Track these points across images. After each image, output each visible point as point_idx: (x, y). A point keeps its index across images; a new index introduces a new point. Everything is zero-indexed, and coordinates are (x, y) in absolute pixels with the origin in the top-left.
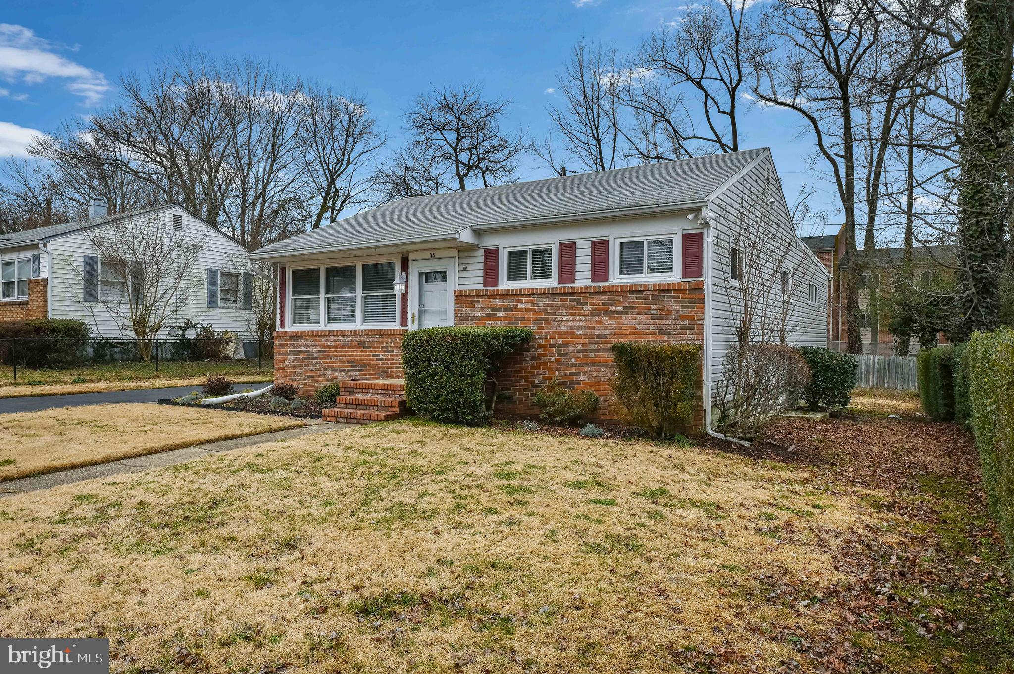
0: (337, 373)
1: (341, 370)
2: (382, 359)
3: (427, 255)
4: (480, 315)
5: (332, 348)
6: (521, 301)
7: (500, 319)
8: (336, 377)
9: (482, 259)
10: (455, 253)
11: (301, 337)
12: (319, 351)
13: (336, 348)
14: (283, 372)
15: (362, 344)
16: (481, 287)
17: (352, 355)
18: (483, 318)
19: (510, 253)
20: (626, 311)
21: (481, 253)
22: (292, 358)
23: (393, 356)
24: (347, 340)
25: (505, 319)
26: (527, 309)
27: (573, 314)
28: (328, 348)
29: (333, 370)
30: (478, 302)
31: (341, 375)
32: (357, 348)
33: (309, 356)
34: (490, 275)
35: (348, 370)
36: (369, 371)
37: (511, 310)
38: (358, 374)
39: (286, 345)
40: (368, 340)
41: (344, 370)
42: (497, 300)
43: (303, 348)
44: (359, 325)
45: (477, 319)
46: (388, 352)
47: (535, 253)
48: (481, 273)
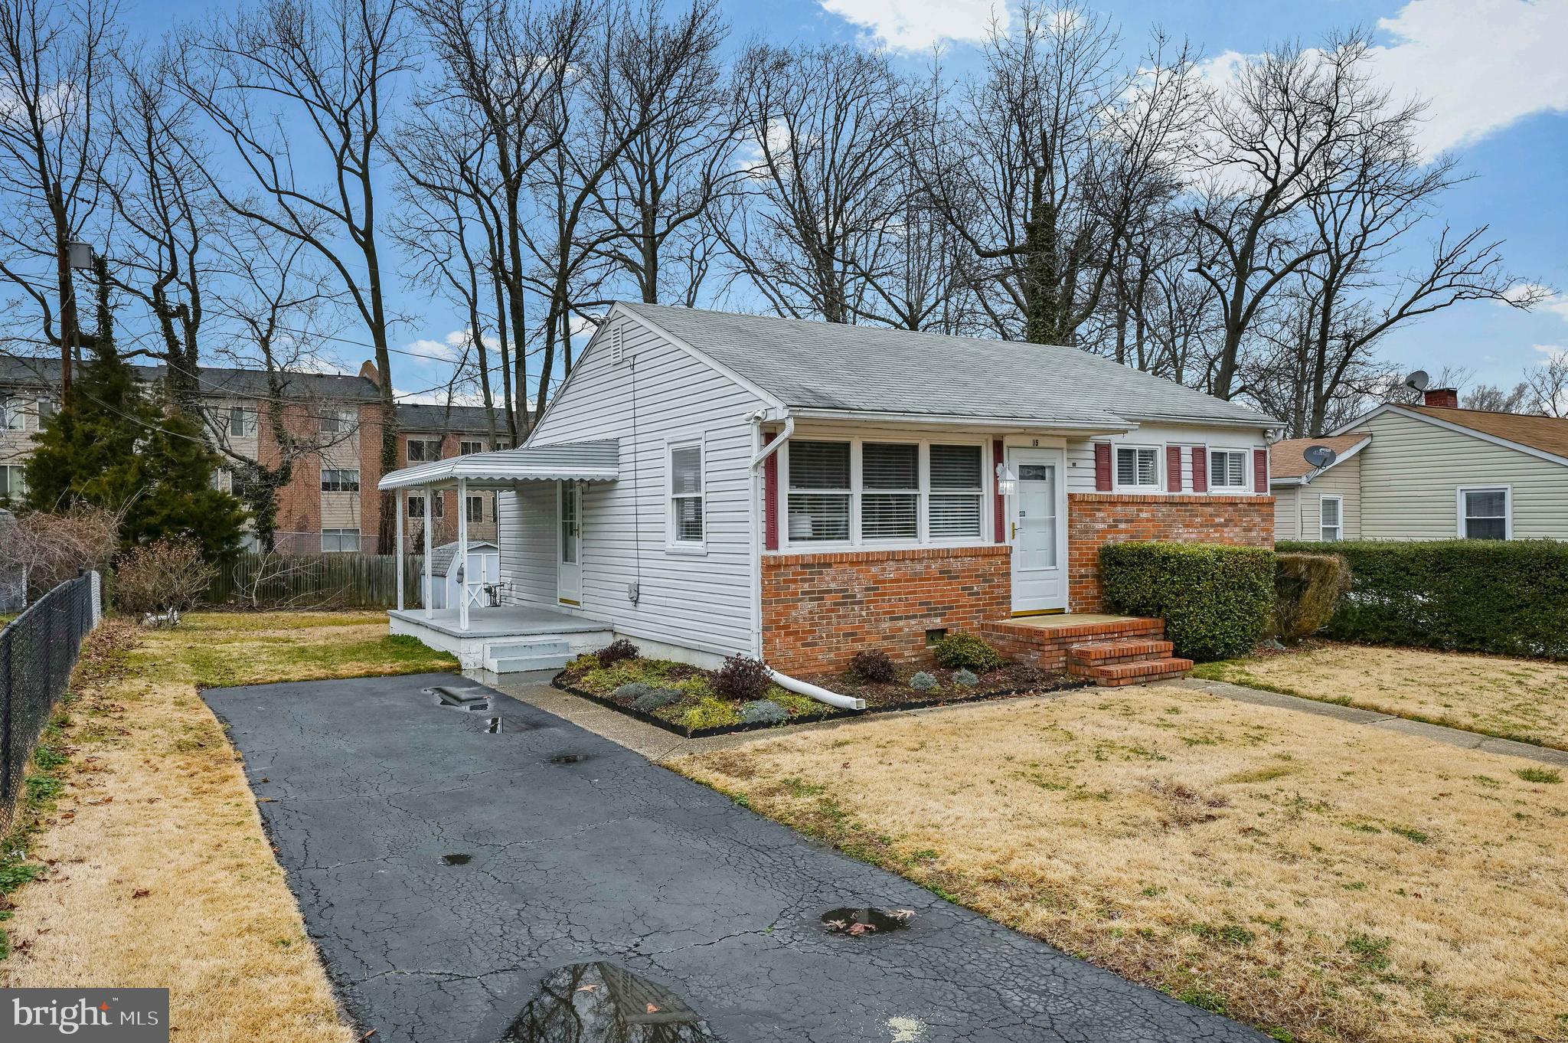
0: (901, 623)
1: (907, 618)
2: (977, 593)
3: (1028, 441)
4: (1101, 526)
5: (892, 581)
6: (1141, 511)
7: (1120, 532)
8: (900, 629)
9: (1092, 455)
10: (1063, 443)
11: (829, 565)
12: (867, 589)
13: (899, 581)
14: (787, 634)
15: (946, 574)
16: (1092, 490)
17: (929, 591)
18: (1104, 531)
19: (1120, 451)
20: (1225, 525)
21: (1091, 447)
22: (806, 606)
23: (993, 587)
24: (919, 567)
25: (1126, 531)
26: (1148, 520)
27: (1186, 526)
28: (884, 582)
29: (892, 619)
30: (1099, 510)
31: (908, 626)
32: (935, 579)
33: (847, 598)
34: (1103, 478)
35: (922, 616)
36: (957, 613)
37: (1132, 521)
38: (938, 620)
39: (795, 581)
40: (956, 565)
41: (915, 617)
42: (1119, 508)
43: (833, 586)
44: (925, 541)
45: (1098, 531)
46: (985, 581)
47: (1143, 453)
48: (1093, 473)
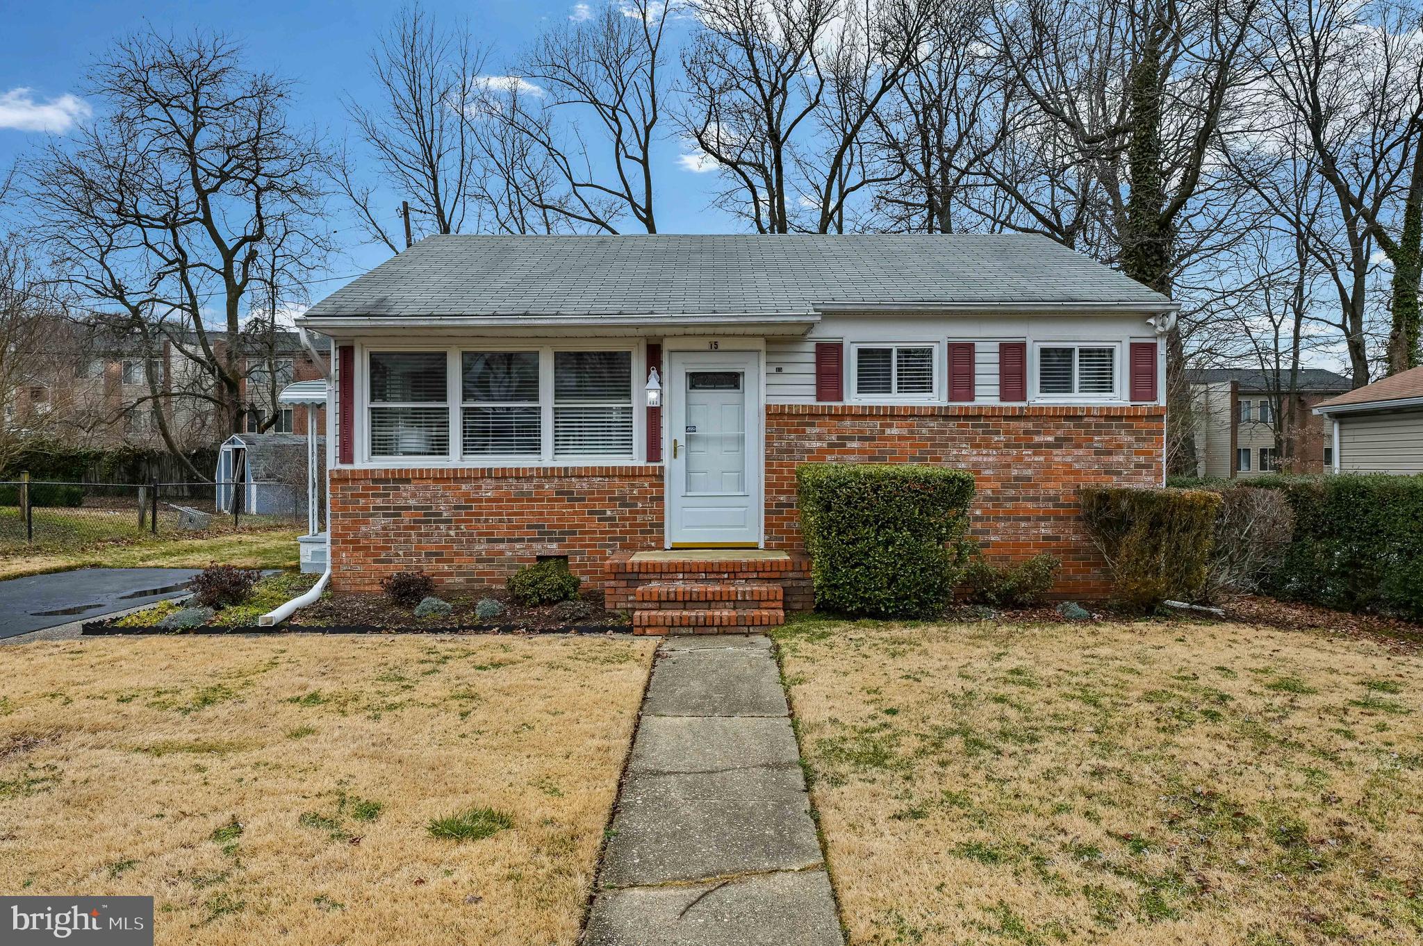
0: (502, 546)
1: (510, 541)
2: (612, 519)
3: (704, 344)
4: (816, 445)
5: (489, 500)
6: (891, 426)
7: (852, 452)
8: (501, 553)
9: (812, 357)
10: (760, 344)
11: (408, 481)
12: (456, 508)
13: (500, 500)
14: (355, 549)
15: (565, 494)
16: (811, 401)
17: (541, 514)
18: (820, 450)
19: (861, 351)
20: (1058, 443)
21: (810, 347)
22: (378, 523)
23: (637, 512)
24: (526, 487)
25: (862, 451)
26: (901, 438)
27: (978, 446)
28: (480, 501)
29: (489, 541)
30: (812, 425)
31: (512, 549)
32: (549, 500)
33: (429, 516)
34: (829, 381)
35: (529, 540)
36: (581, 540)
37: (872, 439)
38: (555, 546)
39: (367, 496)
40: (578, 485)
41: (522, 540)
42: (848, 423)
43: (412, 502)
44: (547, 458)
45: (810, 451)
46: (623, 505)
47: (905, 353)
48: (812, 379)
